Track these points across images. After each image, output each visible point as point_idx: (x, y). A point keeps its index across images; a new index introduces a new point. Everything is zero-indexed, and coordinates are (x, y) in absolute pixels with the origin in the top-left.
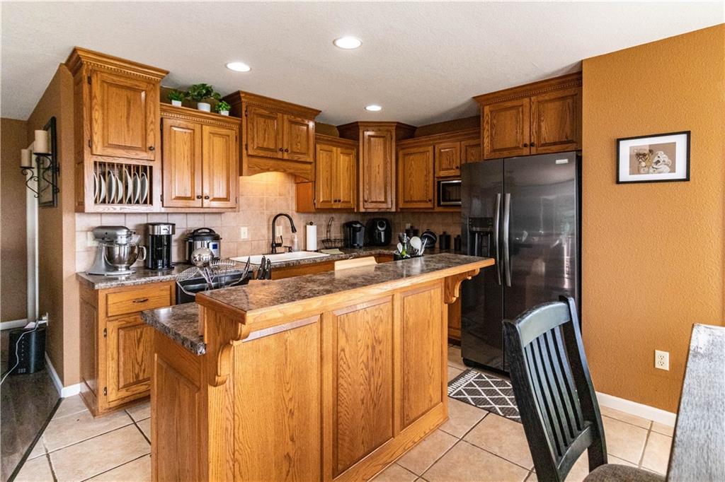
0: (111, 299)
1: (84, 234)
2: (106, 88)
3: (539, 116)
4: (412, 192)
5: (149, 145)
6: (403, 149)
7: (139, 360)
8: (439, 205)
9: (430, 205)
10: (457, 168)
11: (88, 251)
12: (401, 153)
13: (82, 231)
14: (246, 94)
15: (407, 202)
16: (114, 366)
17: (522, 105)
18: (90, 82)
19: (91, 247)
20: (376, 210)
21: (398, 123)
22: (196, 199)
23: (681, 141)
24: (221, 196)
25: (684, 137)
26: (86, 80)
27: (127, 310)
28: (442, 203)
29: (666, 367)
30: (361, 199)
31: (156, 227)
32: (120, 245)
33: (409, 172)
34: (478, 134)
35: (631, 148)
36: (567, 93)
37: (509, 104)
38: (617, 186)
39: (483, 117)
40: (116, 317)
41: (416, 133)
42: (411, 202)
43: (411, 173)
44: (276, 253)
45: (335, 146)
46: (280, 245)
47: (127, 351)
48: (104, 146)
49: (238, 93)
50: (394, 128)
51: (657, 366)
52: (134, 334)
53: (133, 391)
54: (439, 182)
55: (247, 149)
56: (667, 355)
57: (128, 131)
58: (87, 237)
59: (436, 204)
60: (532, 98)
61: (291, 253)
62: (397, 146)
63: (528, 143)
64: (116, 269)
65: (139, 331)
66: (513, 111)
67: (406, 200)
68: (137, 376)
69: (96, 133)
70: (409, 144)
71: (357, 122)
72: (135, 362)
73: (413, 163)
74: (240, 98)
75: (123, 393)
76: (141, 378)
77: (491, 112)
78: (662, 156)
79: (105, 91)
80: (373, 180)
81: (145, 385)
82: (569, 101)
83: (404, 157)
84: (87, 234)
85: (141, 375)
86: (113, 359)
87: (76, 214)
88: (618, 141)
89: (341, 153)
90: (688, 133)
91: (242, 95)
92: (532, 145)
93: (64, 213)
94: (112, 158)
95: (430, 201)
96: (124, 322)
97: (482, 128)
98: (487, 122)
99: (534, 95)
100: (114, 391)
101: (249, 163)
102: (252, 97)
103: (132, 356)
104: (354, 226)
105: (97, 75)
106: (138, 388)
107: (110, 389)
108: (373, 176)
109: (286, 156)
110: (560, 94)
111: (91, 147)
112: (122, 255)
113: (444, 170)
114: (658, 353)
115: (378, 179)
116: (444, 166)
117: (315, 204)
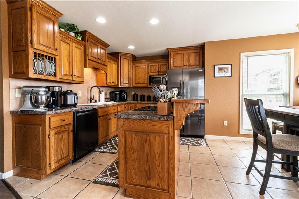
0: (53, 119)
1: (14, 90)
2: (38, 15)
3: (189, 57)
4: (139, 80)
5: (56, 48)
6: (134, 64)
7: (62, 148)
8: (150, 85)
9: (146, 85)
10: (157, 72)
11: (16, 99)
12: (134, 66)
13: (13, 88)
14: (89, 32)
15: (137, 84)
16: (53, 152)
17: (183, 53)
18: (31, 10)
19: (17, 97)
20: (125, 87)
21: (133, 54)
22: (70, 76)
23: (229, 66)
24: (79, 76)
25: (230, 65)
26: (29, 9)
27: (57, 125)
28: (151, 84)
29: (226, 125)
30: (120, 82)
31: (55, 87)
32: (42, 95)
33: (138, 73)
34: (168, 61)
35: (218, 68)
36: (197, 51)
37: (179, 52)
38: (214, 78)
39: (170, 55)
40: (54, 128)
41: (136, 59)
42: (138, 84)
43: (139, 73)
44: (92, 103)
45: (112, 60)
46: (93, 99)
47: (58, 144)
48: (38, 44)
49: (86, 31)
50: (131, 56)
51: (224, 125)
52: (60, 136)
53: (60, 163)
54: (150, 77)
55: (88, 57)
56: (226, 122)
57: (48, 39)
58: (15, 92)
59: (149, 85)
60: (187, 51)
61: (96, 103)
62: (132, 63)
63: (185, 65)
64: (38, 107)
65: (62, 134)
66: (180, 55)
67: (136, 83)
68: (61, 156)
69: (35, 37)
70: (138, 62)
71: (118, 52)
72: (61, 149)
73: (139, 69)
74: (86, 33)
75: (57, 165)
76: (63, 157)
77: (173, 54)
78: (225, 70)
79: (38, 17)
80: (124, 75)
81: (64, 160)
82: (198, 53)
83: (135, 68)
84: (15, 90)
85: (63, 155)
86: (53, 149)
87: (10, 79)
88: (215, 66)
89: (114, 63)
90: (231, 65)
91: (87, 33)
92: (187, 66)
93: (3, 78)
94: (40, 51)
95: (147, 83)
96: (57, 131)
97: (169, 59)
98: (172, 57)
99: (187, 50)
100: (53, 164)
101: (89, 63)
102: (90, 34)
103: (60, 146)
104: (116, 92)
105: (35, 7)
106: (61, 162)
107: (52, 163)
108: (124, 74)
109: (100, 62)
110: (195, 51)
111: (32, 44)
112: (43, 100)
113: (152, 72)
114: (224, 121)
115: (126, 74)
116: (152, 71)
117: (106, 83)
